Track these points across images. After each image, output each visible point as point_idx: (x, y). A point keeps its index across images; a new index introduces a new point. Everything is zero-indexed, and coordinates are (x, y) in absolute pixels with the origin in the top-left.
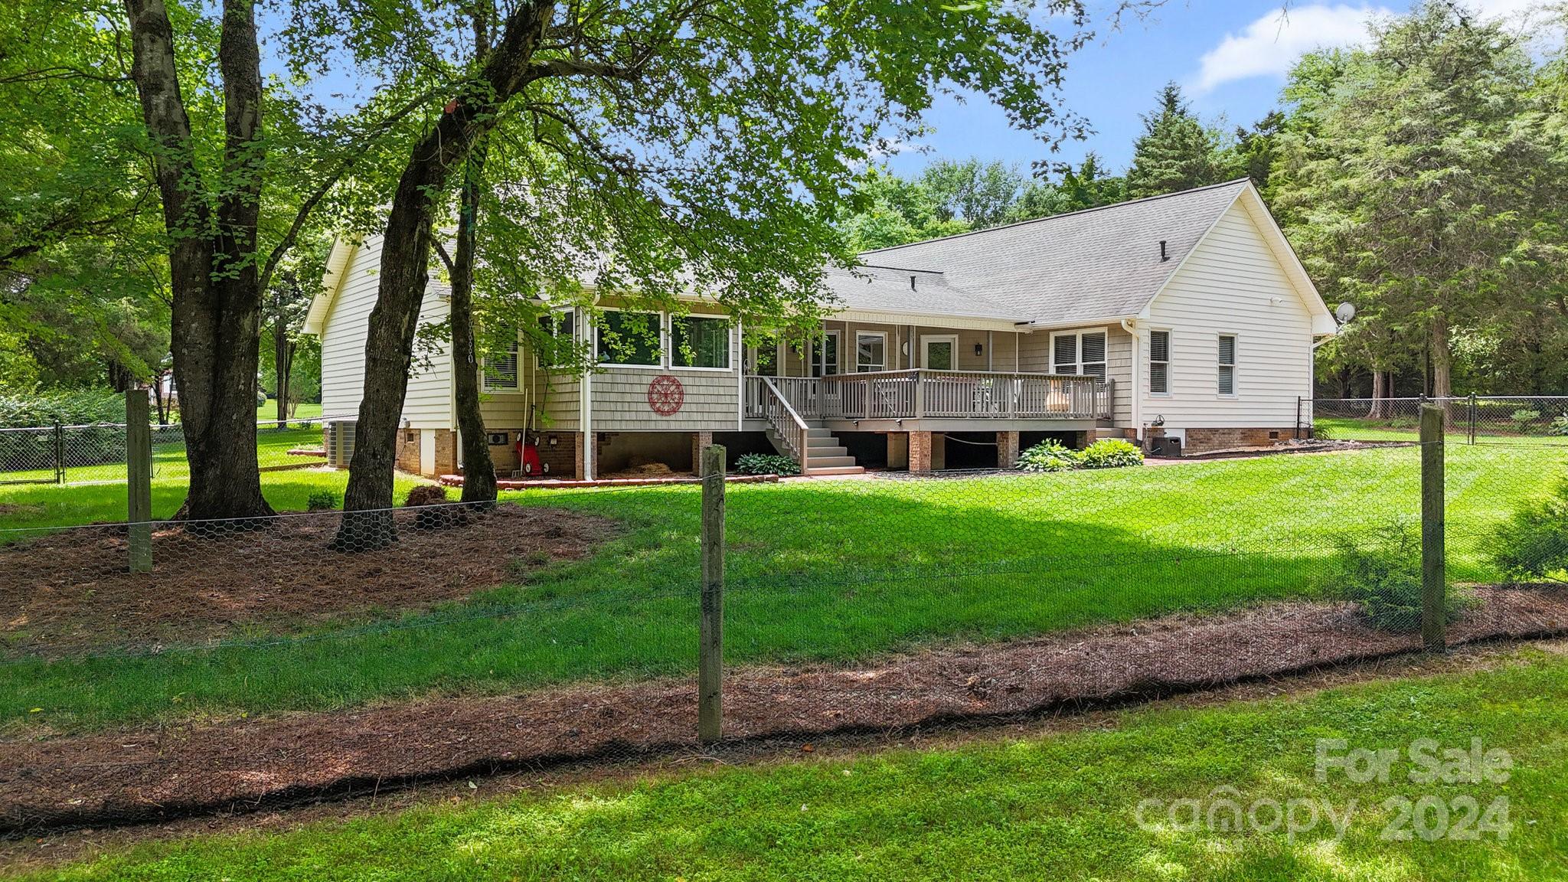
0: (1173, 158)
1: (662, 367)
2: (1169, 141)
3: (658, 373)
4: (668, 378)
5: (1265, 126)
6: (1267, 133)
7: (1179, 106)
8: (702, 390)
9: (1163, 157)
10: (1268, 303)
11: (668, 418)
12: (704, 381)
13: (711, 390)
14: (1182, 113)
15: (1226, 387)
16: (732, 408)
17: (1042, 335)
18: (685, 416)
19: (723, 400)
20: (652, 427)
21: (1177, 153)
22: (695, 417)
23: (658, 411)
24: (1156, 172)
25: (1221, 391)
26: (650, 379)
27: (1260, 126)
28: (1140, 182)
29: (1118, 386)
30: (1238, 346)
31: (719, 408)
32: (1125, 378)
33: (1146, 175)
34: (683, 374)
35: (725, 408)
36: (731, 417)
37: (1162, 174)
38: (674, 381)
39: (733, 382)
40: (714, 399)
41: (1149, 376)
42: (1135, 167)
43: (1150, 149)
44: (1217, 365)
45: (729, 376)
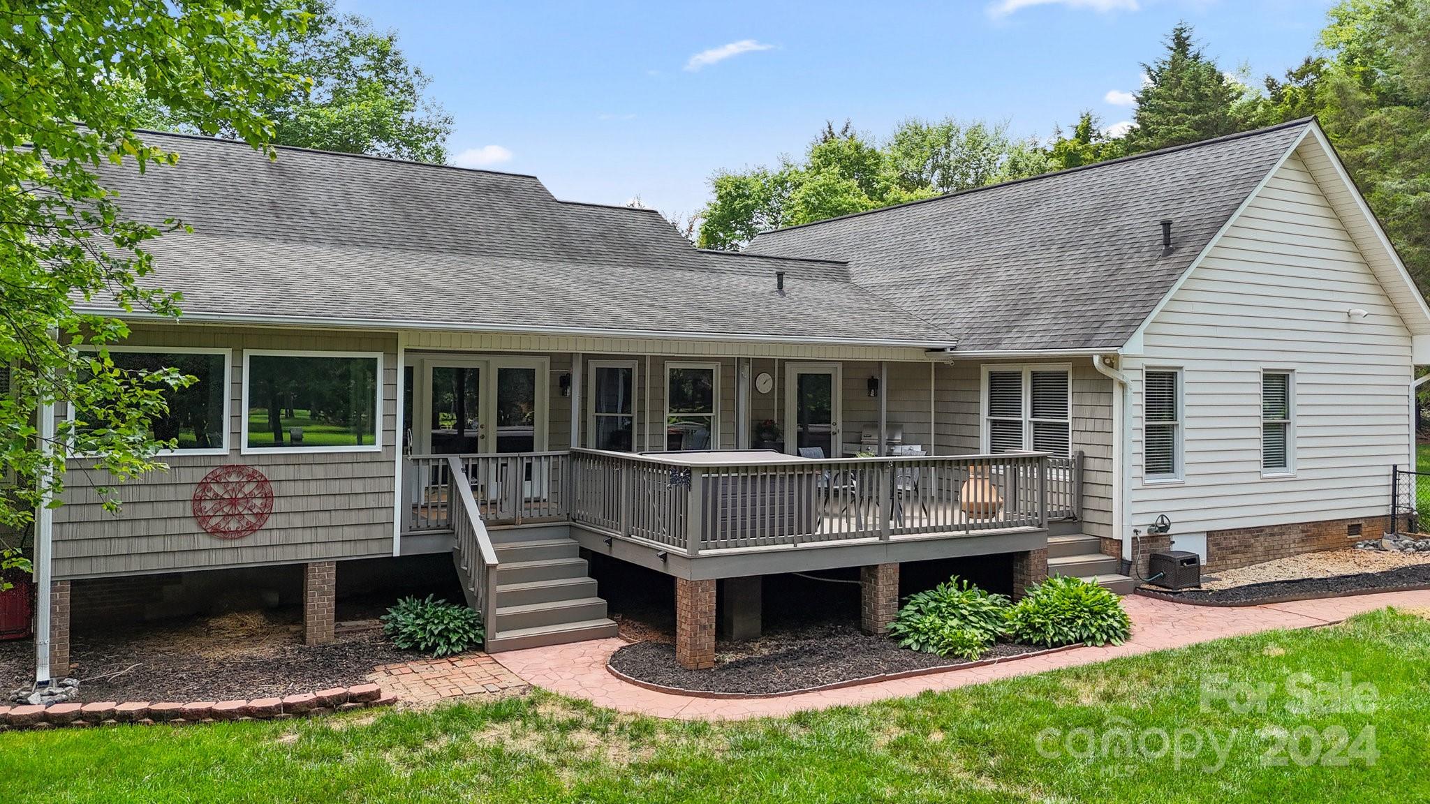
0: (1185, 111)
1: (224, 451)
2: (1179, 90)
3: (217, 462)
4: (239, 469)
5: (1300, 75)
6: (1304, 82)
7: (1192, 51)
8: (314, 488)
9: (1172, 111)
10: (1344, 318)
11: (237, 543)
12: (320, 472)
13: (335, 487)
14: (1196, 58)
15: (1275, 455)
16: (381, 516)
17: (969, 367)
18: (277, 537)
19: (361, 502)
20: (202, 562)
21: (1189, 105)
22: (299, 536)
23: (214, 532)
24: (1162, 129)
25: (1267, 465)
26: (199, 475)
27: (1294, 75)
28: (1142, 143)
29: (1091, 464)
30: (1295, 390)
31: (353, 518)
32: (1099, 452)
33: (1150, 134)
34: (272, 461)
35: (363, 517)
36: (378, 532)
37: (1170, 132)
38: (251, 477)
39: (384, 470)
40: (341, 502)
41: (1141, 448)
42: (1137, 126)
43: (1154, 101)
44: (1259, 423)
45: (374, 458)
